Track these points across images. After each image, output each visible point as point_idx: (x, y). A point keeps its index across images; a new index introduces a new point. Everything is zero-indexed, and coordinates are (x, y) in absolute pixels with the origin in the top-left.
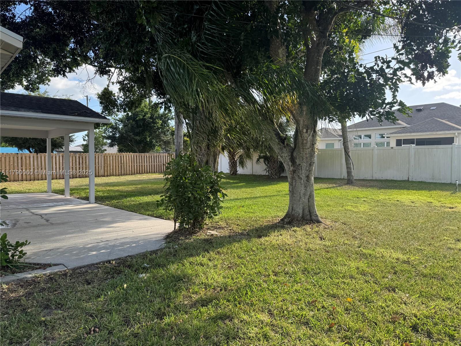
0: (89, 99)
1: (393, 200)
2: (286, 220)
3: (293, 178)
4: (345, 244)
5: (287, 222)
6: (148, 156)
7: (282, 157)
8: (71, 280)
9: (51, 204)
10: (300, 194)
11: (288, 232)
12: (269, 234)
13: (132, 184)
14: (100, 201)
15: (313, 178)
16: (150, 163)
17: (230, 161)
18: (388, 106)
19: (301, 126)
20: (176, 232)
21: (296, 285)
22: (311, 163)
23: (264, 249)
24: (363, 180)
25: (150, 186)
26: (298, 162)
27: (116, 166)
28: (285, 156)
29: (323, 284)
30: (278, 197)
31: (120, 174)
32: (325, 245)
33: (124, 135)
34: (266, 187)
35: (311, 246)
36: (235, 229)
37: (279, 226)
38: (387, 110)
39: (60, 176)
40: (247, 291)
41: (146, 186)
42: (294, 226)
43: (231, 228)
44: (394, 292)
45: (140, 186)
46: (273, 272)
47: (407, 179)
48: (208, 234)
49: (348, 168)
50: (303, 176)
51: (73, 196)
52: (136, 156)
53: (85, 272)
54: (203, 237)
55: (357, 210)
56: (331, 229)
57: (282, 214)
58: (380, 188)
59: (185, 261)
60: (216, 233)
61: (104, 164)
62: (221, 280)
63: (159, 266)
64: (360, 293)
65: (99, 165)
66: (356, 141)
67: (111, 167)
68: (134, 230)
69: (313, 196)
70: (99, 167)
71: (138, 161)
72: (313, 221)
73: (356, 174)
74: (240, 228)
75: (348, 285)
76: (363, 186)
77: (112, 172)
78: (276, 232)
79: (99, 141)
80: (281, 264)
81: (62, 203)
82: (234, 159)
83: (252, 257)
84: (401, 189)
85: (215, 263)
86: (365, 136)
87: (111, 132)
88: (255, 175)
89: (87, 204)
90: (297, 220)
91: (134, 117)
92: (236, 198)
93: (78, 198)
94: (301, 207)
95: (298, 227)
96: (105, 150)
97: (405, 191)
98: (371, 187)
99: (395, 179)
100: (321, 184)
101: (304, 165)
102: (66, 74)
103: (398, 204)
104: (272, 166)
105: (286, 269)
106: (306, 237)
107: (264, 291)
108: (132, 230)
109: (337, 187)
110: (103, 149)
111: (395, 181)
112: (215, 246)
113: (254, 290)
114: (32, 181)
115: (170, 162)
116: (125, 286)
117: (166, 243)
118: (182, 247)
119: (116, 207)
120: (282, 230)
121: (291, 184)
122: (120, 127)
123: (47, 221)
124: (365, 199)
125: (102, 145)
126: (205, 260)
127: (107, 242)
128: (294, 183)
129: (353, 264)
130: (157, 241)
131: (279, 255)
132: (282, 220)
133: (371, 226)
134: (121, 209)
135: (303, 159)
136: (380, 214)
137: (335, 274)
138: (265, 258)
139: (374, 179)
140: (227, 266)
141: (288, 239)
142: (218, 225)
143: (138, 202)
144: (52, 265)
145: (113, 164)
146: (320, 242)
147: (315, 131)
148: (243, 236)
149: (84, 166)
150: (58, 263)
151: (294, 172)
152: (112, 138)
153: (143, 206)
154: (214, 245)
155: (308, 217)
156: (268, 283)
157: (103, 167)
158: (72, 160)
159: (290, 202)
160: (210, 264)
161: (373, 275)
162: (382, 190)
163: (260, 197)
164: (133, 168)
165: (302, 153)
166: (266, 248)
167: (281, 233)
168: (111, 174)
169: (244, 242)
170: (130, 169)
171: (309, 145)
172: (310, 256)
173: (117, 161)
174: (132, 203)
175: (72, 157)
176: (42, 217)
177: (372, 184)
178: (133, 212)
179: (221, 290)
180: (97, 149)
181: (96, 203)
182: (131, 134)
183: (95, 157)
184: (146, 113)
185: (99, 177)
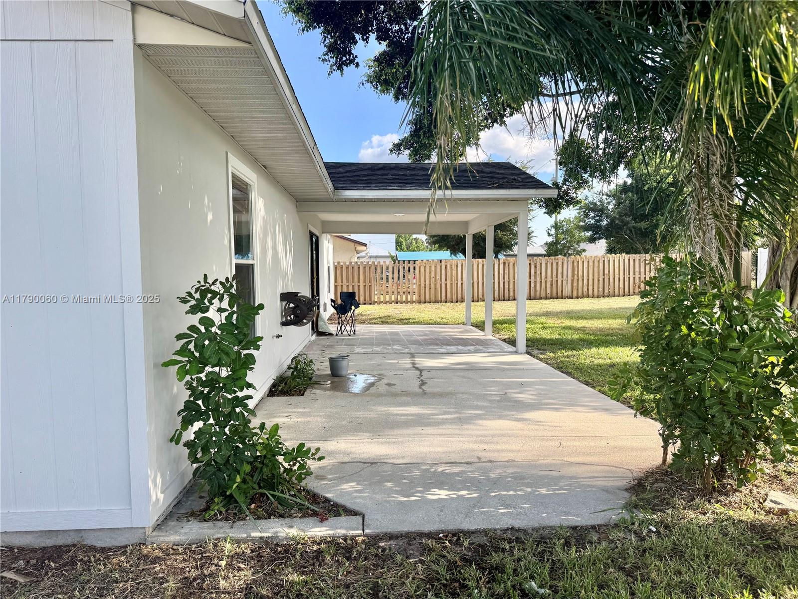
9: (453, 349)
14: (538, 349)
20: (666, 473)
27: (593, 279)
33: (617, 222)
39: (499, 296)
48: (769, 504)
51: (497, 336)
52: (634, 260)
54: (748, 515)
61: (573, 276)
65: (562, 277)
67: (585, 282)
71: (637, 269)
77: (585, 290)
79: (574, 236)
81: (472, 347)
87: (593, 218)
89: (511, 353)
91: (637, 186)
93: (504, 340)
96: (584, 250)
102: (505, 119)
110: (579, 249)
117: (626, 507)
119: (562, 368)
122: (611, 207)
123: (422, 384)
125: (579, 242)
143: (608, 361)
144: (344, 511)
145: (588, 276)
149: (538, 279)
152: (594, 228)
157: (570, 281)
164: (626, 284)
168: (585, 293)
170: (621, 286)
173: (596, 269)
176: (421, 373)
178: (587, 383)
180: (569, 248)
181: (528, 353)
182: (629, 219)
183: (557, 263)
184: (664, 178)
185: (562, 298)
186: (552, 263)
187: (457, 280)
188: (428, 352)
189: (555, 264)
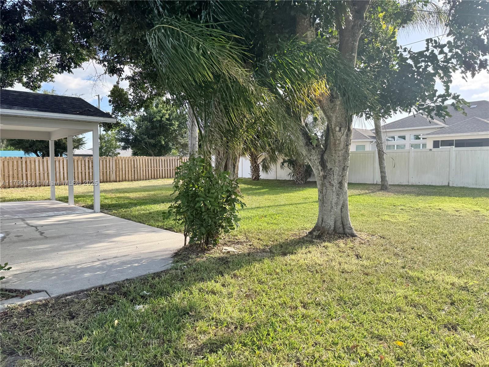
0: (100, 98)
1: (434, 208)
2: (315, 233)
3: (323, 185)
4: (386, 264)
5: (316, 236)
6: (163, 160)
7: (310, 160)
8: (51, 312)
9: (51, 214)
10: (331, 204)
11: (318, 248)
12: (295, 251)
13: (145, 191)
14: (106, 210)
15: (346, 185)
16: (166, 167)
17: (252, 165)
18: (440, 99)
19: (333, 124)
20: (187, 248)
21: (330, 321)
22: (344, 167)
23: (290, 271)
24: (399, 185)
25: (164, 192)
26: (329, 166)
27: (128, 171)
28: (314, 159)
29: (364, 320)
30: (305, 205)
31: (133, 179)
32: (362, 266)
33: (138, 137)
34: (291, 194)
35: (346, 267)
36: (255, 244)
37: (307, 241)
38: (438, 104)
40: (268, 331)
41: (160, 192)
42: (324, 241)
43: (251, 243)
44: (456, 330)
45: (152, 193)
46: (302, 303)
47: (447, 184)
48: (224, 251)
49: (382, 172)
50: (335, 182)
51: (77, 204)
52: (151, 160)
53: (71, 302)
54: (217, 255)
55: (396, 221)
56: (368, 244)
57: (310, 226)
58: (418, 194)
59: (194, 287)
60: (233, 250)
61: (116, 169)
62: (236, 314)
63: (161, 294)
64: (412, 333)
65: (110, 169)
66: (390, 143)
67: (124, 172)
68: (138, 246)
69: (347, 206)
70: (110, 172)
71: (152, 165)
72: (346, 235)
73: (390, 180)
74: (261, 242)
75: (396, 321)
76: (399, 192)
77: (124, 176)
78: (304, 248)
79: (112, 144)
80: (310, 291)
81: (64, 212)
82: (256, 162)
83: (275, 282)
84: (442, 195)
85: (230, 291)
86: (399, 137)
87: (124, 134)
88: (279, 180)
89: (90, 213)
90: (328, 233)
91: (149, 118)
92: (258, 206)
93: (83, 207)
94: (333, 218)
95: (329, 241)
96: (119, 153)
97: (447, 198)
98: (407, 193)
99: (434, 184)
100: (352, 190)
101: (336, 169)
102: (71, 69)
103: (441, 213)
104: (297, 170)
105: (317, 299)
106: (340, 254)
107: (290, 331)
108: (136, 246)
109: (369, 193)
110: (116, 152)
111: (435, 187)
112: (231, 267)
113: (278, 329)
114: (37, 187)
115: (180, 166)
116: (116, 322)
117: (173, 262)
118: (192, 269)
119: (123, 217)
120: (311, 246)
121: (321, 192)
122: (134, 128)
123: (42, 234)
124: (403, 207)
125: (115, 148)
126: (218, 286)
127: (104, 261)
128: (324, 191)
129: (400, 292)
130: (164, 259)
131: (308, 279)
132: (310, 233)
133: (414, 239)
134: (128, 219)
135: (335, 163)
136: (422, 225)
137: (378, 306)
138: (291, 283)
139: (410, 184)
140: (245, 295)
141: (317, 257)
142: (236, 239)
143: (148, 212)
144: (32, 292)
145: (125, 169)
146: (357, 261)
147: (349, 130)
148: (265, 254)
150: (40, 289)
151: (325, 177)
152: (125, 140)
153: (153, 216)
154: (230, 265)
155: (341, 229)
156: (295, 319)
157: (114, 172)
158: (81, 164)
159: (320, 212)
160: (224, 291)
161: (426, 307)
162: (420, 197)
163: (284, 205)
164: (147, 173)
165: (334, 155)
166: (292, 269)
167: (310, 249)
168: (124, 179)
169: (266, 261)
170: (144, 174)
171: (342, 146)
172: (346, 280)
173: (130, 165)
174: (142, 212)
175: (81, 161)
176: (37, 228)
177: (408, 189)
178: (140, 222)
179: (236, 328)
180: (109, 152)
181: (101, 212)
182: (145, 137)
183: (106, 161)
184: (164, 115)
185: (110, 182)
186: (103, 161)
187: (35, 171)
188: (33, 216)
189: (104, 161)
